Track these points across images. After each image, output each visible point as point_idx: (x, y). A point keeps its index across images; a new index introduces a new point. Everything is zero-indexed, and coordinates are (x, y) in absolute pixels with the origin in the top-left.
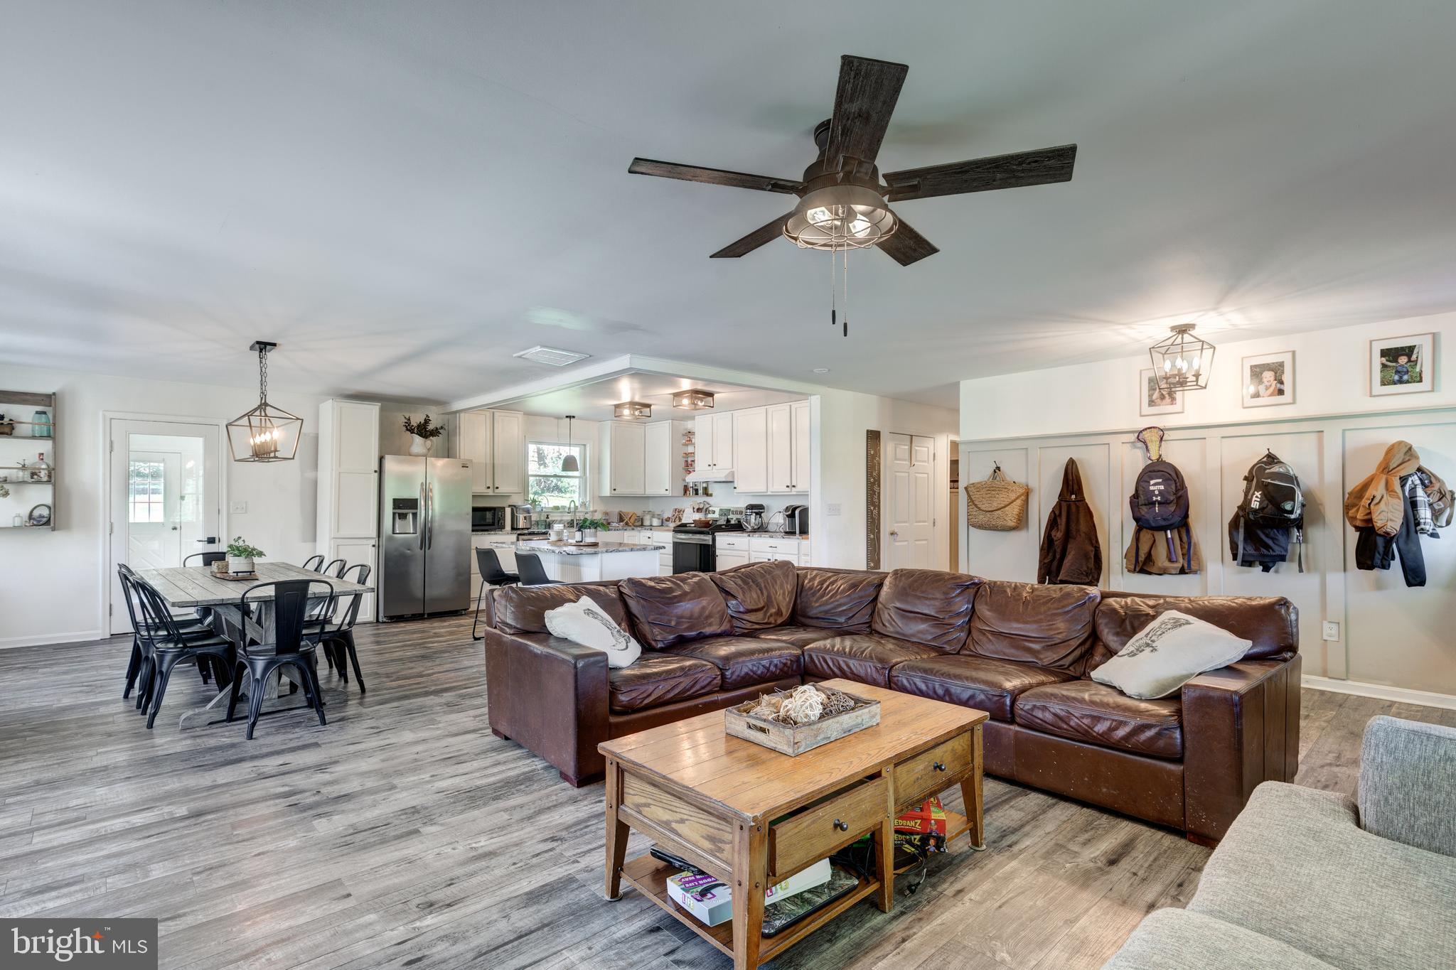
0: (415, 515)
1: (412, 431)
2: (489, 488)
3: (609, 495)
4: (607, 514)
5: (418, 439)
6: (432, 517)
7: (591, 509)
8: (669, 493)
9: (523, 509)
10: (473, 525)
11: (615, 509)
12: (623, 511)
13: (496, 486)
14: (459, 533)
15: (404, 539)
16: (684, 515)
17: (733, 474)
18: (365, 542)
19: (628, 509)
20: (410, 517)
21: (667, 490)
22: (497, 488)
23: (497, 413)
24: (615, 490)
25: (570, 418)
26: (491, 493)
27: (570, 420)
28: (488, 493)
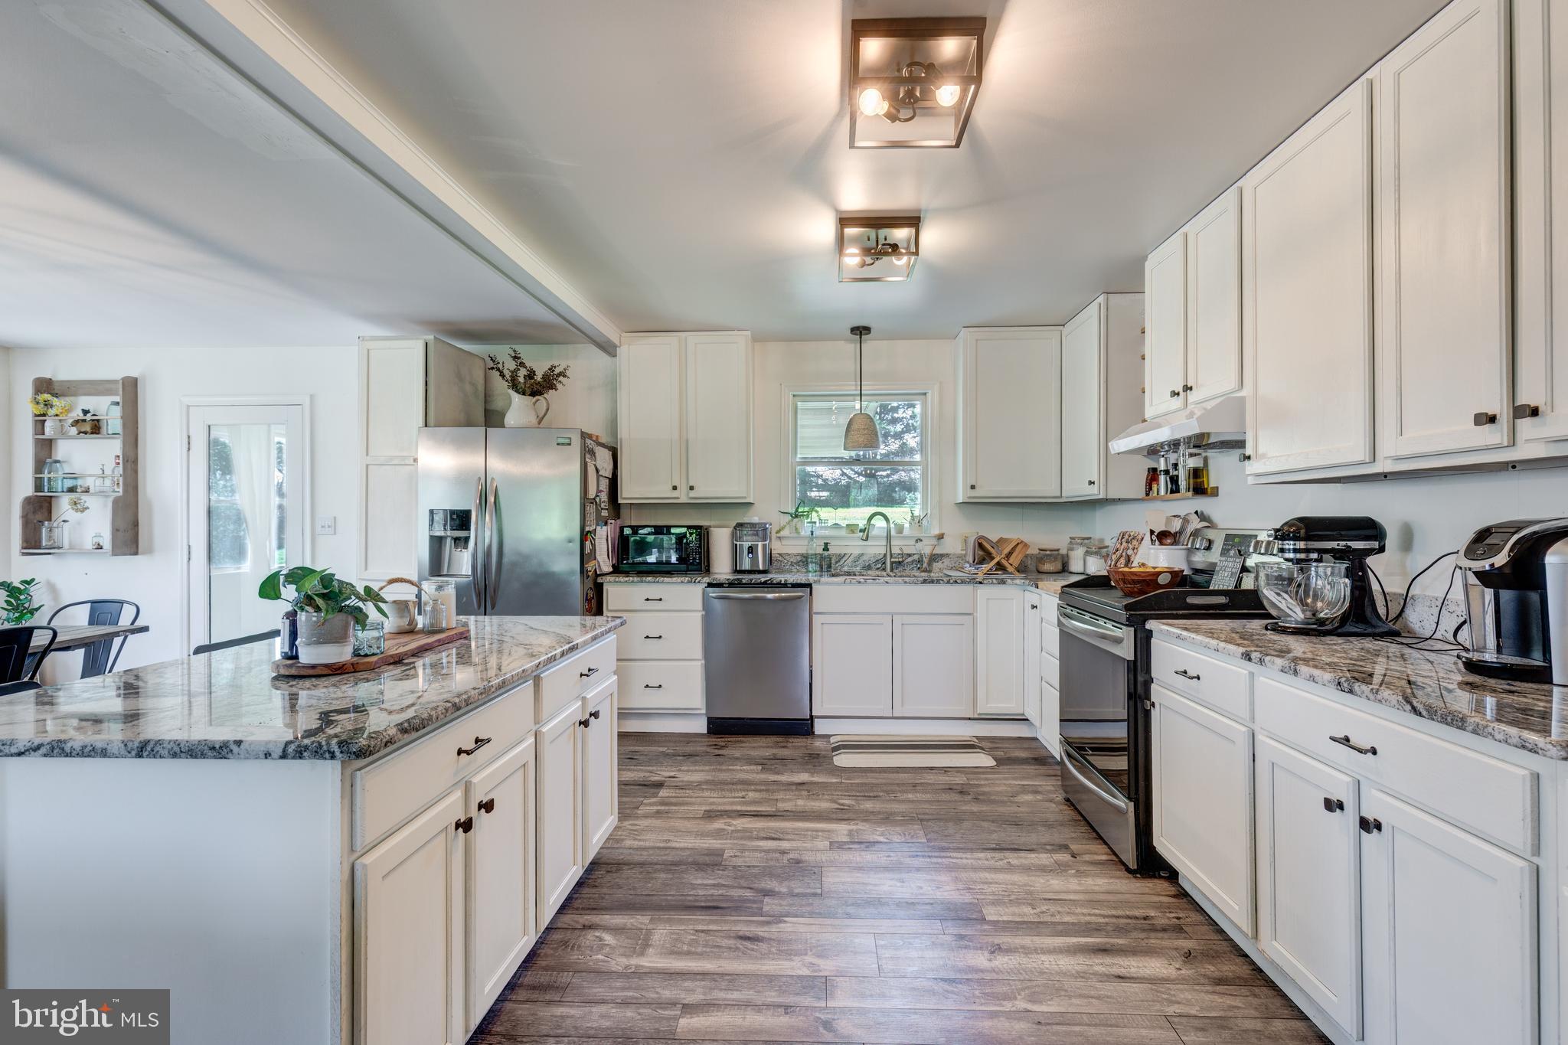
3: (964, 498)
7: (934, 531)
12: (992, 537)
13: (691, 483)
21: (1091, 483)
22: (692, 488)
23: (692, 338)
24: (973, 487)
25: (861, 332)
26: (684, 499)
27: (861, 338)
28: (678, 498)
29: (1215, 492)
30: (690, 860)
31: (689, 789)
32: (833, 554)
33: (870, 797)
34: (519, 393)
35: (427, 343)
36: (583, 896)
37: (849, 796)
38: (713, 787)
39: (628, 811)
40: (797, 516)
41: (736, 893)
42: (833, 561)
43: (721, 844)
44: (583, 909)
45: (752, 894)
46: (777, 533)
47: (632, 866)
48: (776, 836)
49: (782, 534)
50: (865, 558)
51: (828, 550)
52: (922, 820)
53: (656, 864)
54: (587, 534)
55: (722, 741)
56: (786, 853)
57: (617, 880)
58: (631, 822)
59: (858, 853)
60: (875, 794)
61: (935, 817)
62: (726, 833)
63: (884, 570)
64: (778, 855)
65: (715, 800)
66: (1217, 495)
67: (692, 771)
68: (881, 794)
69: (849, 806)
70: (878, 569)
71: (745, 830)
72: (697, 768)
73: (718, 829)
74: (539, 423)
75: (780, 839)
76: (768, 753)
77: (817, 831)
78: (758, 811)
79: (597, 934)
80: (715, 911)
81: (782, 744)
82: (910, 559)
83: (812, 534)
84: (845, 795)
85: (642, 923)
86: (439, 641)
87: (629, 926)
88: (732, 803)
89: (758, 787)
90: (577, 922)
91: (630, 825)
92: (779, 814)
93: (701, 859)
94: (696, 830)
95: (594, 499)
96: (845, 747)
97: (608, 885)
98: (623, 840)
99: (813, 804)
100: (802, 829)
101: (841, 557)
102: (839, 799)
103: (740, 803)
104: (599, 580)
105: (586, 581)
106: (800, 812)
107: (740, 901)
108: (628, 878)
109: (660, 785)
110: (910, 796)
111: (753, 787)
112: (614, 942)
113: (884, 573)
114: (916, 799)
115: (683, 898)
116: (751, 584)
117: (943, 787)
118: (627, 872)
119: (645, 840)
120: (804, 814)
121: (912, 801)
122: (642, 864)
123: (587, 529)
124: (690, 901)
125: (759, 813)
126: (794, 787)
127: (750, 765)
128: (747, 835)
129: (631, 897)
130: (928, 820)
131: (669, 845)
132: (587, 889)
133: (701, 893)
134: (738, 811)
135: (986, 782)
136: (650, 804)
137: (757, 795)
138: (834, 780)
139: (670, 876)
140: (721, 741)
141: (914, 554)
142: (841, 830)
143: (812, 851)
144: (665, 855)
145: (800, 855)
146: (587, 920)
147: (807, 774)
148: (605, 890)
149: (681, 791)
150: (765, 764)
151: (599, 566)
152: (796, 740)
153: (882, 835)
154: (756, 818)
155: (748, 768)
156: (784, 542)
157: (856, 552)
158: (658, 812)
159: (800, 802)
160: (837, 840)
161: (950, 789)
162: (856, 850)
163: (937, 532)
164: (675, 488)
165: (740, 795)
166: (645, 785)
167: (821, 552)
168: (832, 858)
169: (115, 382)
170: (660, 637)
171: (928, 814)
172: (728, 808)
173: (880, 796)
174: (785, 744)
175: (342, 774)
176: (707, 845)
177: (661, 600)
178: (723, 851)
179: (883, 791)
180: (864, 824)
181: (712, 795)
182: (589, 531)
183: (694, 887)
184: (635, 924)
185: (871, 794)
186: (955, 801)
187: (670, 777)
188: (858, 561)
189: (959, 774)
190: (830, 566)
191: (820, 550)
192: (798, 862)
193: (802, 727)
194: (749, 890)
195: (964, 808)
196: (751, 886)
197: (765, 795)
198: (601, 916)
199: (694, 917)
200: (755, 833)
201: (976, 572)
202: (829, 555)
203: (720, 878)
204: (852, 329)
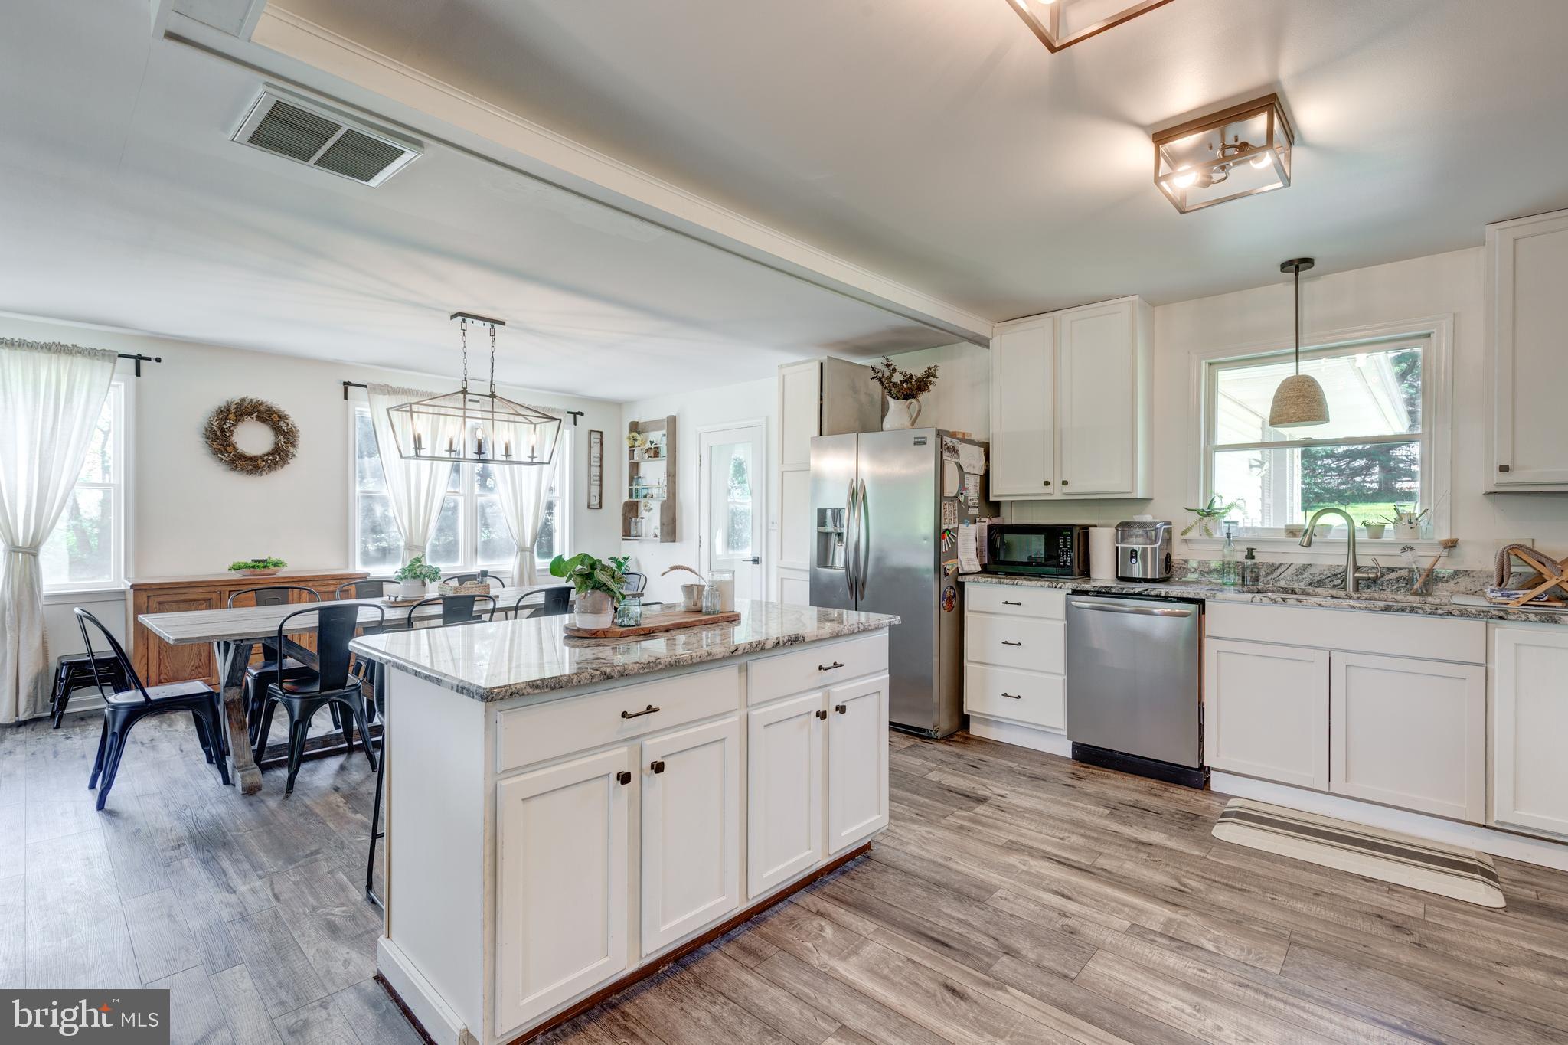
13: (1064, 478)
15: (829, 576)
22: (1065, 483)
23: (1067, 316)
24: (1505, 468)
25: (1297, 268)
26: (1057, 496)
27: (1297, 275)
28: (1051, 495)
30: (957, 886)
31: (1009, 813)
32: (1263, 564)
33: (1233, 887)
34: (894, 398)
35: (822, 364)
36: (837, 883)
37: (1203, 877)
38: (1037, 818)
39: (933, 818)
40: (1209, 514)
41: (976, 937)
42: (1263, 573)
43: (999, 880)
44: (829, 895)
45: (992, 946)
46: (1182, 535)
47: (899, 872)
48: (1069, 895)
49: (1188, 536)
50: (1312, 570)
51: (1253, 557)
52: (1292, 943)
53: (920, 878)
54: (944, 532)
55: (1084, 771)
56: (1067, 917)
57: (875, 880)
58: (927, 829)
59: (1160, 950)
60: (1245, 886)
61: (1318, 945)
62: (1015, 871)
63: (1344, 588)
64: (1055, 915)
65: (1029, 833)
67: (1026, 795)
68: (1253, 889)
69: (1192, 890)
70: (1335, 586)
71: (1037, 875)
72: (1035, 793)
73: (1009, 864)
74: (913, 424)
75: (1070, 899)
76: (1130, 797)
77: (1124, 905)
78: (1068, 859)
79: (823, 923)
80: (940, 947)
81: (1157, 792)
82: (1393, 576)
83: (1230, 537)
84: (1197, 875)
85: (866, 930)
86: (700, 621)
87: (853, 928)
88: (1044, 842)
89: (1089, 833)
90: (815, 905)
91: (926, 831)
92: (1093, 870)
93: (968, 889)
94: (985, 857)
95: (956, 497)
96: (1240, 815)
97: (865, 881)
98: (908, 843)
99: (1145, 872)
100: (1107, 897)
101: (1274, 567)
102: (1185, 877)
103: (1054, 845)
104: (960, 579)
105: (944, 579)
106: (1120, 876)
107: (974, 948)
108: (885, 882)
109: (982, 800)
110: (1299, 905)
111: (1082, 831)
112: (831, 937)
113: (1342, 593)
114: (1305, 911)
115: (921, 921)
117: (1369, 910)
118: (890, 876)
119: (928, 851)
120: (1123, 880)
121: (1298, 914)
122: (907, 873)
123: (945, 527)
124: (925, 927)
125: (1068, 862)
126: (1134, 845)
127: (1099, 805)
128: (1038, 881)
129: (875, 901)
130: (1304, 946)
131: (947, 863)
132: (845, 878)
133: (942, 923)
134: (1045, 852)
135: (1461, 927)
136: (959, 817)
137: (1081, 841)
138: (1196, 853)
139: (925, 895)
140: (1082, 770)
141: (1400, 569)
142: (1159, 914)
143: (1100, 925)
144: (936, 872)
145: (1082, 924)
146: (824, 906)
147: (1162, 835)
148: (858, 886)
149: (1000, 812)
150: (1115, 810)
151: (961, 565)
152: (1179, 791)
153: (1215, 940)
154: (1061, 867)
155: (1093, 808)
156: (1192, 546)
157: (1299, 561)
158: (961, 827)
159: (1129, 865)
160: (1144, 925)
161: (1380, 916)
162: (1161, 946)
163: (1446, 536)
164: (1047, 483)
165: (1061, 836)
166: (968, 796)
168: (1120, 943)
169: (663, 420)
170: (1020, 644)
171: (1311, 939)
172: (1036, 845)
173: (1249, 891)
174: (1161, 793)
175: (486, 711)
176: (984, 877)
177: (1020, 604)
178: (997, 888)
179: (1260, 887)
180: (1198, 918)
181: (1029, 827)
182: (946, 530)
183: (940, 914)
184: (860, 928)
185: (1238, 885)
186: (1376, 936)
187: (999, 795)
188: (1301, 574)
189: (1415, 901)
190: (1256, 579)
191: (1240, 557)
192: (1073, 932)
193: (1196, 778)
194: (992, 941)
195: (1385, 951)
196: (998, 937)
197: (1091, 844)
198: (837, 908)
199: (917, 945)
200: (1047, 882)
202: (1255, 564)
203: (972, 916)
204: (1285, 266)
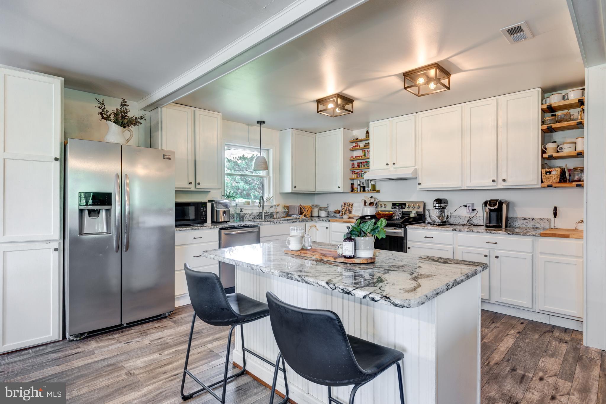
0: (108, 210)
1: (107, 119)
2: (191, 183)
3: (290, 191)
4: (287, 207)
5: (114, 127)
6: (129, 213)
7: (275, 204)
8: (341, 190)
9: (222, 204)
10: (176, 220)
11: (296, 203)
12: (302, 205)
13: (197, 182)
14: (162, 229)
15: (95, 239)
16: (354, 208)
17: (416, 171)
18: (44, 245)
19: (306, 203)
20: (103, 214)
21: (339, 187)
22: (199, 184)
23: (198, 111)
24: (295, 187)
25: (261, 123)
27: (261, 125)
29: (379, 191)
50: (253, 214)
51: (242, 212)
66: (380, 192)
83: (237, 205)
101: (245, 214)
116: (238, 227)
141: (271, 212)
157: (250, 212)
167: (239, 212)
177: (201, 237)
188: (251, 216)
201: (299, 217)
204: (258, 122)
